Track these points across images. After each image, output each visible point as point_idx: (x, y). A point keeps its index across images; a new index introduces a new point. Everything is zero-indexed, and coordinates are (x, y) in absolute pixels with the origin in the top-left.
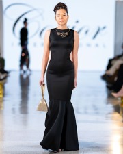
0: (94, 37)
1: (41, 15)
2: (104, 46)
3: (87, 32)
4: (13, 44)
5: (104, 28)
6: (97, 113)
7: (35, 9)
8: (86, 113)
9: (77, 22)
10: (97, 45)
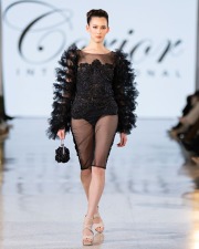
0: (160, 60)
1: (68, 20)
2: (178, 75)
3: (148, 50)
4: (18, 72)
5: (178, 42)
6: (166, 192)
7: (56, 10)
8: (146, 191)
9: (131, 32)
10: (165, 73)
